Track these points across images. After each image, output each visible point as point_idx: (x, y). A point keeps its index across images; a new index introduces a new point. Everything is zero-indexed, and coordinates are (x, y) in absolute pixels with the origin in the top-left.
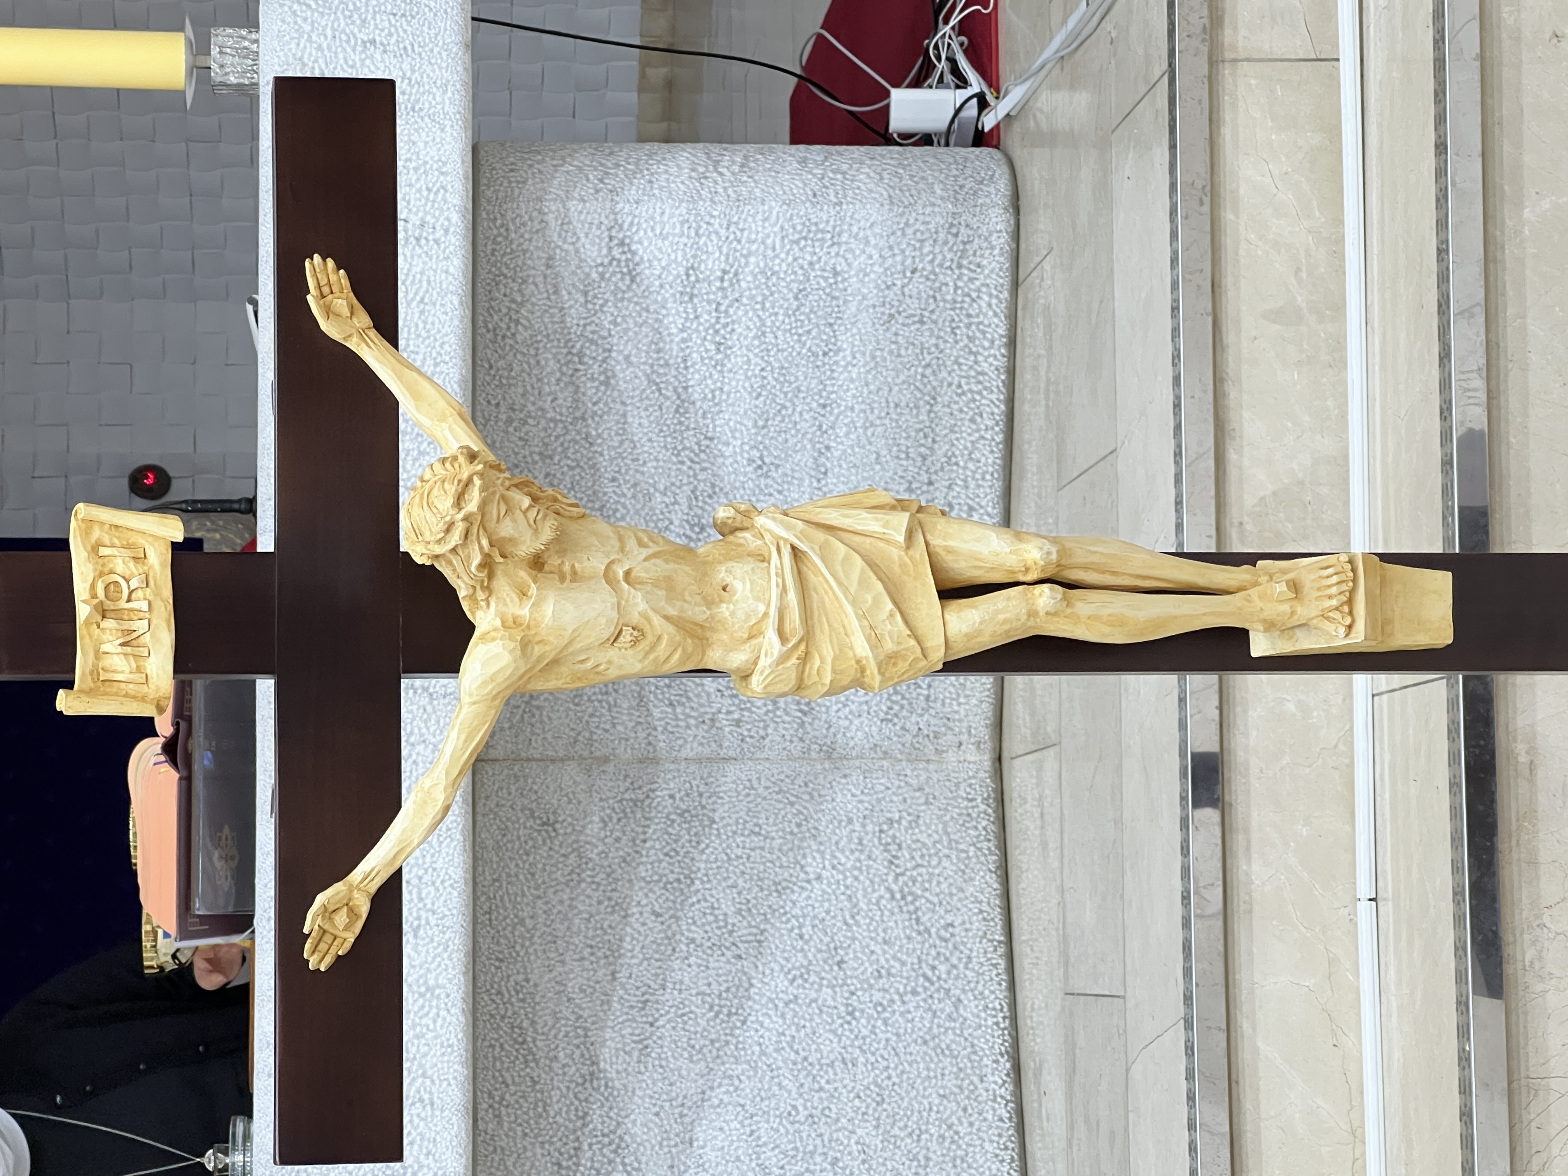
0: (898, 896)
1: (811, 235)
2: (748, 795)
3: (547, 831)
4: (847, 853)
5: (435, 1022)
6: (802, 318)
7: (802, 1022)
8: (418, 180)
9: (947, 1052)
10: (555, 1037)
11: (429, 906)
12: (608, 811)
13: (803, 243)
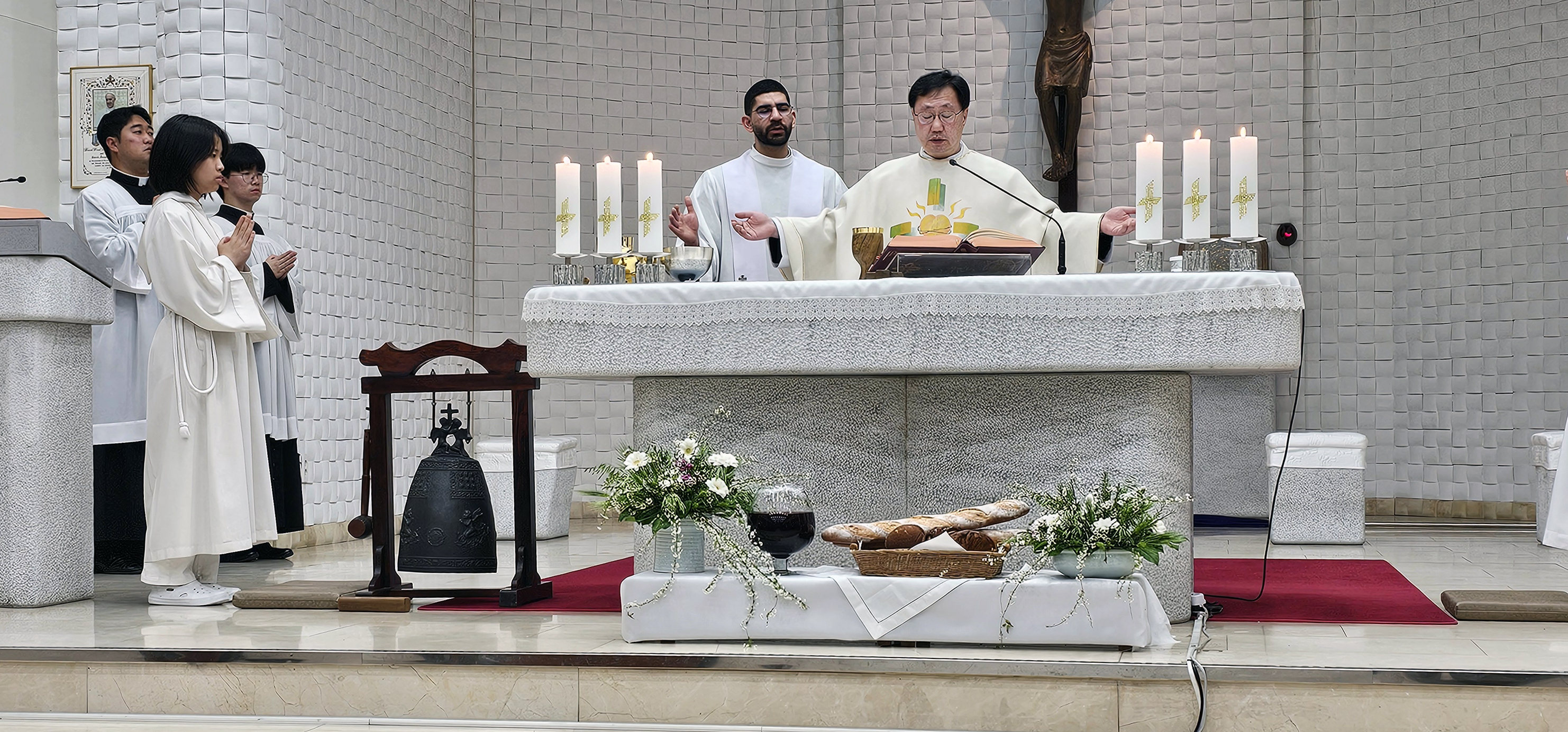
3: (873, 410)
5: (771, 358)
8: (1146, 345)
10: (779, 412)
11: (820, 355)
12: (882, 437)
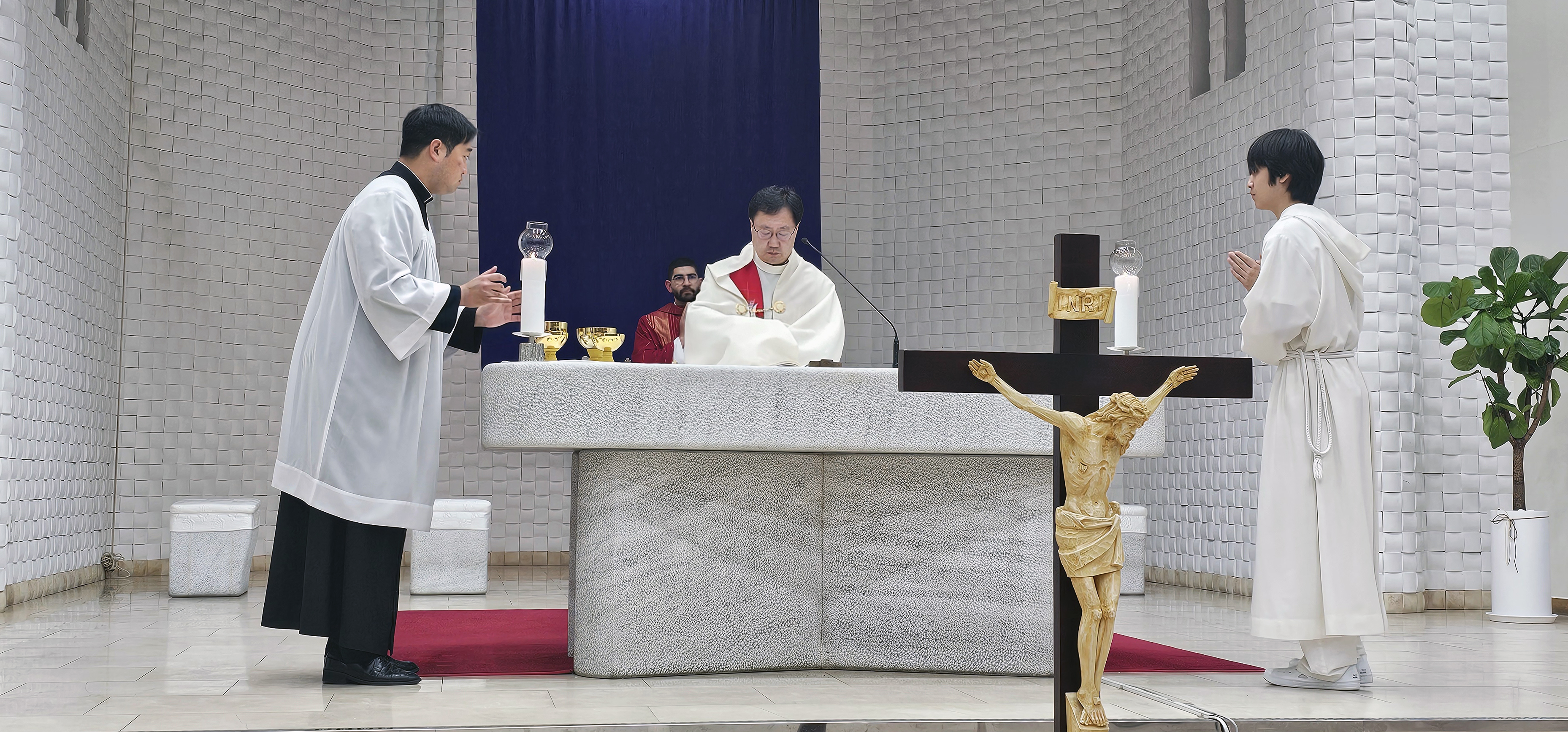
0: (770, 625)
1: (1037, 591)
2: (809, 564)
4: (787, 605)
6: (1003, 588)
7: (723, 585)
9: (711, 644)
11: (785, 433)
12: (804, 508)
13: (1035, 588)
